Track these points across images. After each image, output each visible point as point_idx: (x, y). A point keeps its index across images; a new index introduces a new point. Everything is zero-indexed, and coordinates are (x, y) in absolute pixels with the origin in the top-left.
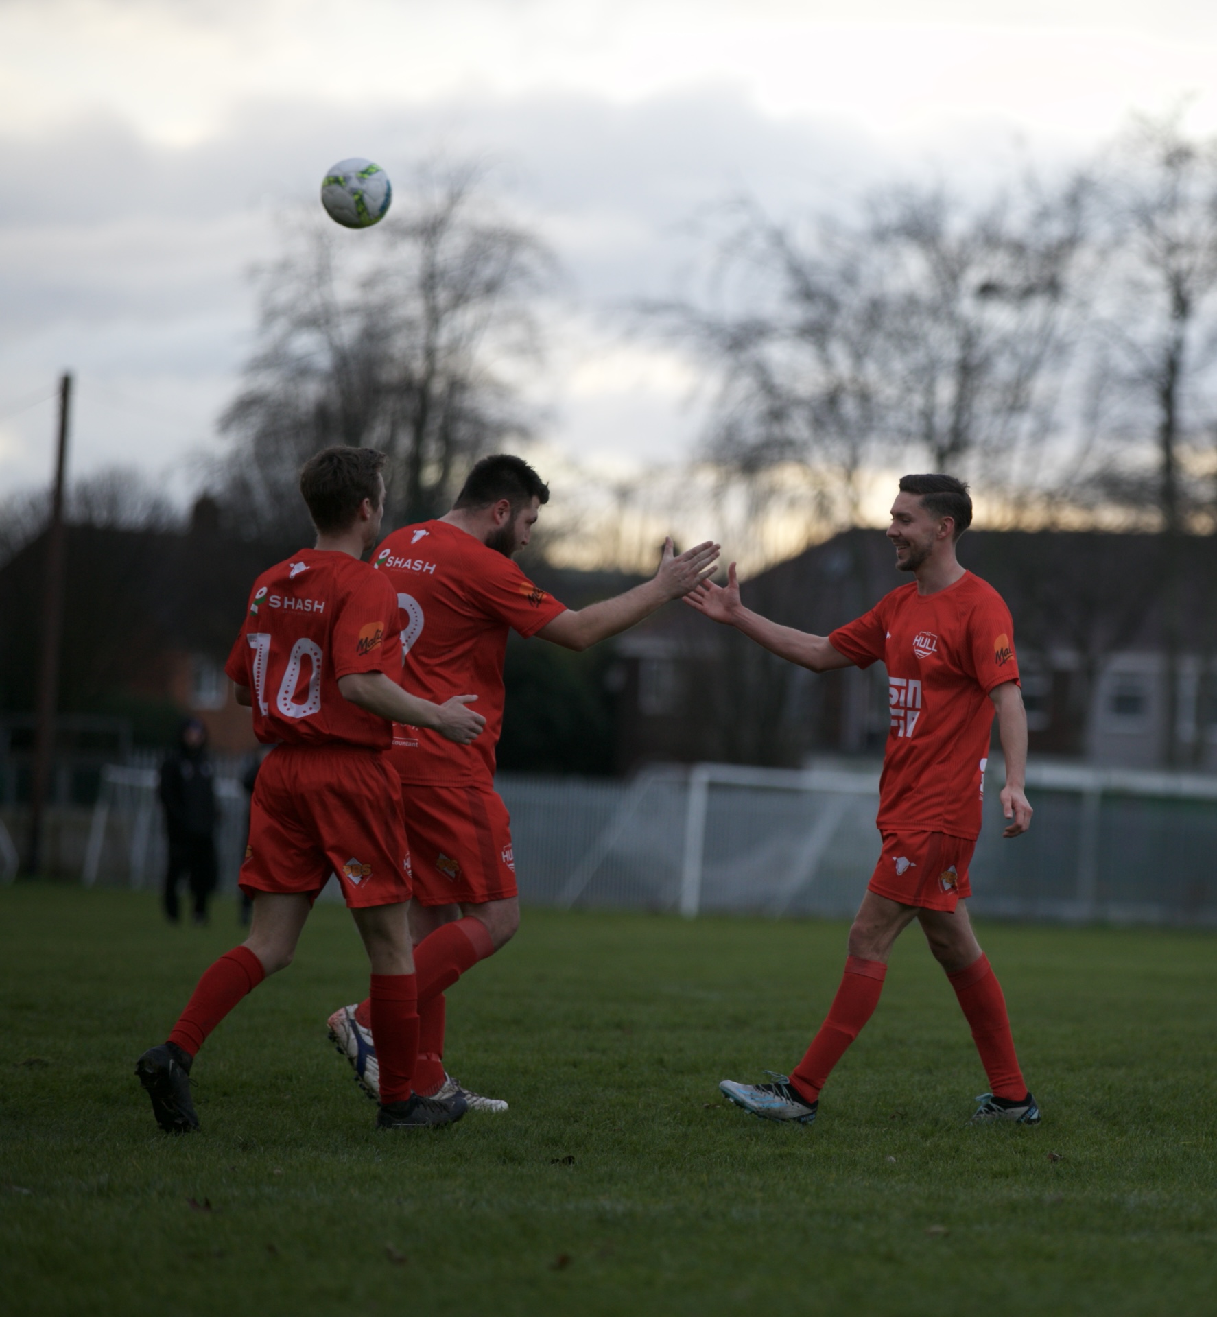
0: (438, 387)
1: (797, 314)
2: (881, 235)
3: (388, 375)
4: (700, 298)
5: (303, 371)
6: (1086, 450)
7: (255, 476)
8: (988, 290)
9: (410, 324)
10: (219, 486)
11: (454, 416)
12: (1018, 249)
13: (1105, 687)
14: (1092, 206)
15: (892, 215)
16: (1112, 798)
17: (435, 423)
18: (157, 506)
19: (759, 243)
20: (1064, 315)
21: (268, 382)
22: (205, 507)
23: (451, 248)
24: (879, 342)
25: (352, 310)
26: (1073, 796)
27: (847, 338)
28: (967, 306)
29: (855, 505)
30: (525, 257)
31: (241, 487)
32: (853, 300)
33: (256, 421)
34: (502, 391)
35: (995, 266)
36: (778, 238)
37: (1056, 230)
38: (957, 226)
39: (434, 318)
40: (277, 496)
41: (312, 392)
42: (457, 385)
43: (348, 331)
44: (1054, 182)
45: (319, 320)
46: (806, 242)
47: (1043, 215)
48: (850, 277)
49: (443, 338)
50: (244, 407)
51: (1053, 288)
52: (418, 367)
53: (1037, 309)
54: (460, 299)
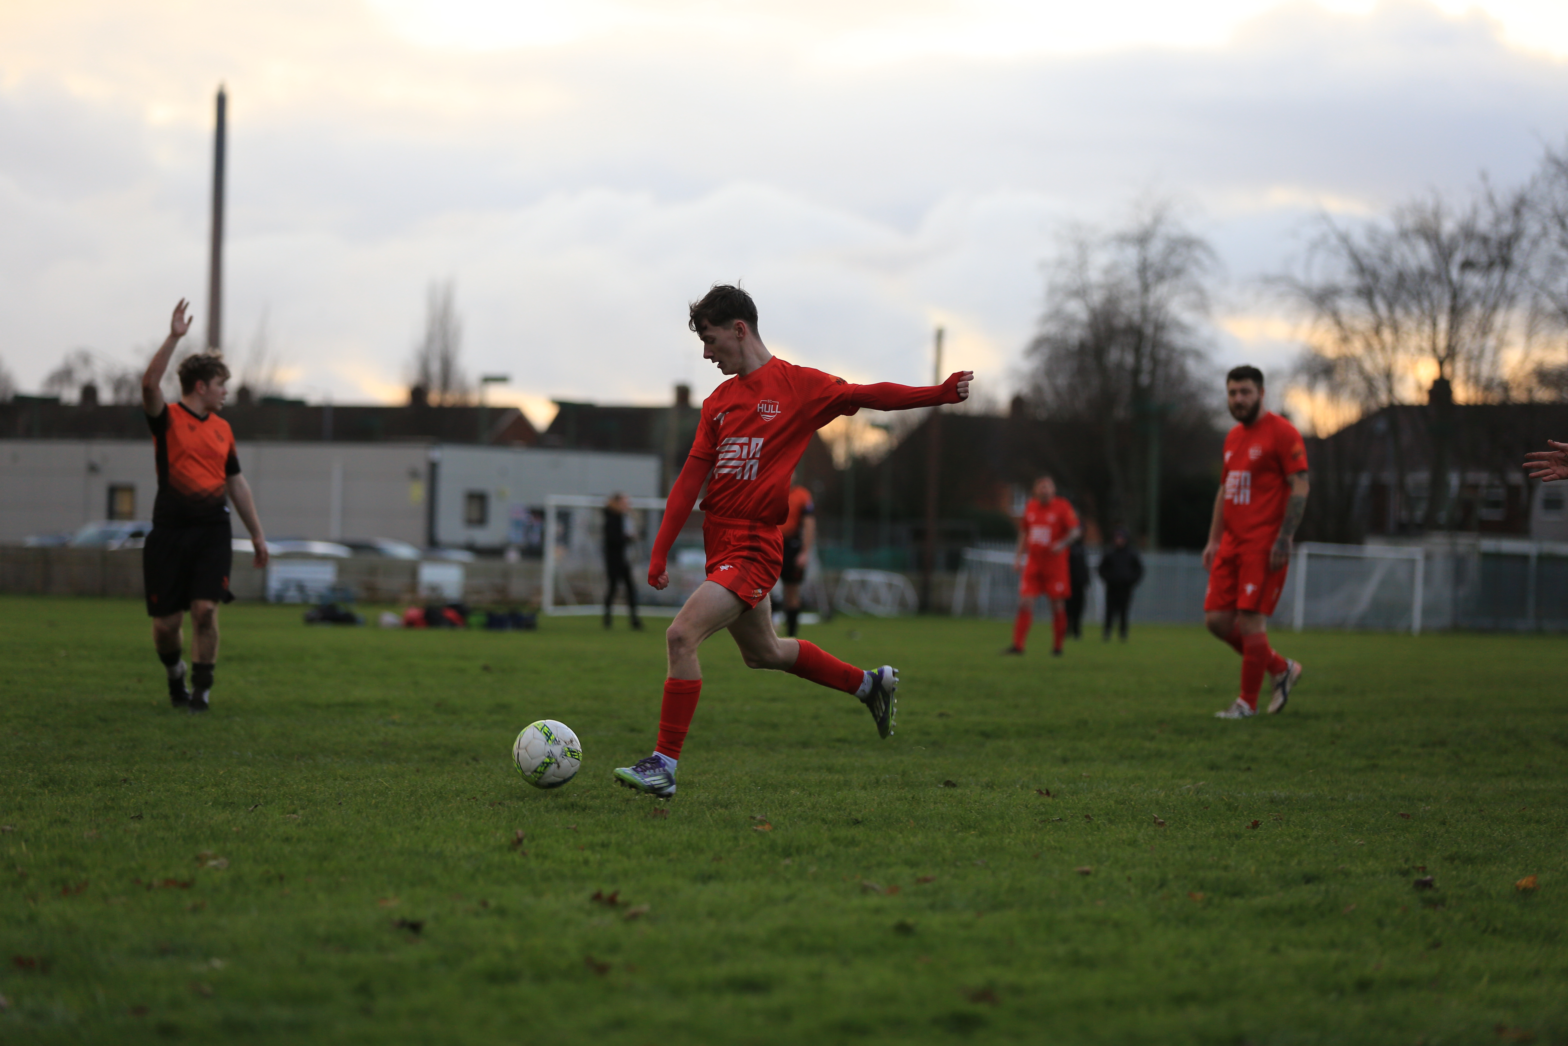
0: (1149, 330)
1: (1355, 281)
2: (1404, 235)
3: (1120, 322)
4: (1299, 274)
5: (1071, 321)
6: (1527, 355)
7: (1045, 383)
8: (1467, 265)
9: (1132, 294)
10: (1025, 389)
11: (1157, 344)
12: (1485, 240)
13: (1539, 495)
14: (1527, 214)
15: (1410, 222)
16: (1544, 559)
17: (1147, 350)
18: (990, 401)
19: (1333, 241)
20: (1512, 279)
21: (1052, 329)
22: (1018, 402)
23: (1156, 249)
24: (1404, 296)
25: (1101, 287)
26: (1524, 558)
27: (1384, 296)
28: (1455, 273)
29: (1390, 391)
30: (1199, 254)
31: (1037, 389)
32: (1387, 274)
33: (1046, 350)
34: (1183, 328)
35: (1473, 250)
36: (1344, 239)
37: (1507, 228)
38: (1449, 227)
39: (1146, 288)
40: (1057, 393)
41: (1076, 335)
42: (1160, 327)
43: (1097, 298)
44: (1505, 200)
45: (1080, 292)
46: (1360, 240)
47: (1498, 220)
48: (1386, 259)
49: (1152, 300)
50: (1039, 344)
51: (1506, 263)
52: (1137, 318)
53: (1496, 276)
54: (1161, 277)
